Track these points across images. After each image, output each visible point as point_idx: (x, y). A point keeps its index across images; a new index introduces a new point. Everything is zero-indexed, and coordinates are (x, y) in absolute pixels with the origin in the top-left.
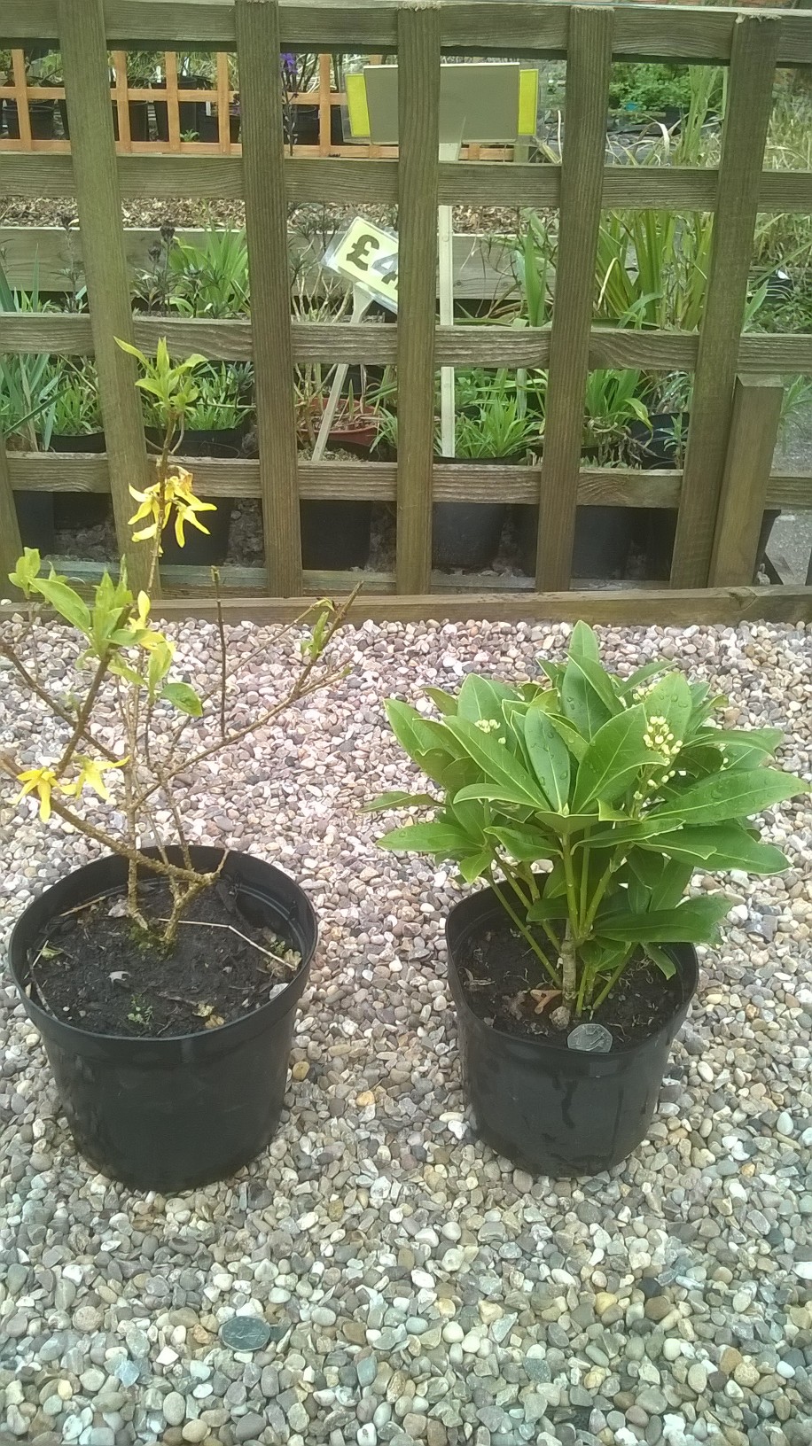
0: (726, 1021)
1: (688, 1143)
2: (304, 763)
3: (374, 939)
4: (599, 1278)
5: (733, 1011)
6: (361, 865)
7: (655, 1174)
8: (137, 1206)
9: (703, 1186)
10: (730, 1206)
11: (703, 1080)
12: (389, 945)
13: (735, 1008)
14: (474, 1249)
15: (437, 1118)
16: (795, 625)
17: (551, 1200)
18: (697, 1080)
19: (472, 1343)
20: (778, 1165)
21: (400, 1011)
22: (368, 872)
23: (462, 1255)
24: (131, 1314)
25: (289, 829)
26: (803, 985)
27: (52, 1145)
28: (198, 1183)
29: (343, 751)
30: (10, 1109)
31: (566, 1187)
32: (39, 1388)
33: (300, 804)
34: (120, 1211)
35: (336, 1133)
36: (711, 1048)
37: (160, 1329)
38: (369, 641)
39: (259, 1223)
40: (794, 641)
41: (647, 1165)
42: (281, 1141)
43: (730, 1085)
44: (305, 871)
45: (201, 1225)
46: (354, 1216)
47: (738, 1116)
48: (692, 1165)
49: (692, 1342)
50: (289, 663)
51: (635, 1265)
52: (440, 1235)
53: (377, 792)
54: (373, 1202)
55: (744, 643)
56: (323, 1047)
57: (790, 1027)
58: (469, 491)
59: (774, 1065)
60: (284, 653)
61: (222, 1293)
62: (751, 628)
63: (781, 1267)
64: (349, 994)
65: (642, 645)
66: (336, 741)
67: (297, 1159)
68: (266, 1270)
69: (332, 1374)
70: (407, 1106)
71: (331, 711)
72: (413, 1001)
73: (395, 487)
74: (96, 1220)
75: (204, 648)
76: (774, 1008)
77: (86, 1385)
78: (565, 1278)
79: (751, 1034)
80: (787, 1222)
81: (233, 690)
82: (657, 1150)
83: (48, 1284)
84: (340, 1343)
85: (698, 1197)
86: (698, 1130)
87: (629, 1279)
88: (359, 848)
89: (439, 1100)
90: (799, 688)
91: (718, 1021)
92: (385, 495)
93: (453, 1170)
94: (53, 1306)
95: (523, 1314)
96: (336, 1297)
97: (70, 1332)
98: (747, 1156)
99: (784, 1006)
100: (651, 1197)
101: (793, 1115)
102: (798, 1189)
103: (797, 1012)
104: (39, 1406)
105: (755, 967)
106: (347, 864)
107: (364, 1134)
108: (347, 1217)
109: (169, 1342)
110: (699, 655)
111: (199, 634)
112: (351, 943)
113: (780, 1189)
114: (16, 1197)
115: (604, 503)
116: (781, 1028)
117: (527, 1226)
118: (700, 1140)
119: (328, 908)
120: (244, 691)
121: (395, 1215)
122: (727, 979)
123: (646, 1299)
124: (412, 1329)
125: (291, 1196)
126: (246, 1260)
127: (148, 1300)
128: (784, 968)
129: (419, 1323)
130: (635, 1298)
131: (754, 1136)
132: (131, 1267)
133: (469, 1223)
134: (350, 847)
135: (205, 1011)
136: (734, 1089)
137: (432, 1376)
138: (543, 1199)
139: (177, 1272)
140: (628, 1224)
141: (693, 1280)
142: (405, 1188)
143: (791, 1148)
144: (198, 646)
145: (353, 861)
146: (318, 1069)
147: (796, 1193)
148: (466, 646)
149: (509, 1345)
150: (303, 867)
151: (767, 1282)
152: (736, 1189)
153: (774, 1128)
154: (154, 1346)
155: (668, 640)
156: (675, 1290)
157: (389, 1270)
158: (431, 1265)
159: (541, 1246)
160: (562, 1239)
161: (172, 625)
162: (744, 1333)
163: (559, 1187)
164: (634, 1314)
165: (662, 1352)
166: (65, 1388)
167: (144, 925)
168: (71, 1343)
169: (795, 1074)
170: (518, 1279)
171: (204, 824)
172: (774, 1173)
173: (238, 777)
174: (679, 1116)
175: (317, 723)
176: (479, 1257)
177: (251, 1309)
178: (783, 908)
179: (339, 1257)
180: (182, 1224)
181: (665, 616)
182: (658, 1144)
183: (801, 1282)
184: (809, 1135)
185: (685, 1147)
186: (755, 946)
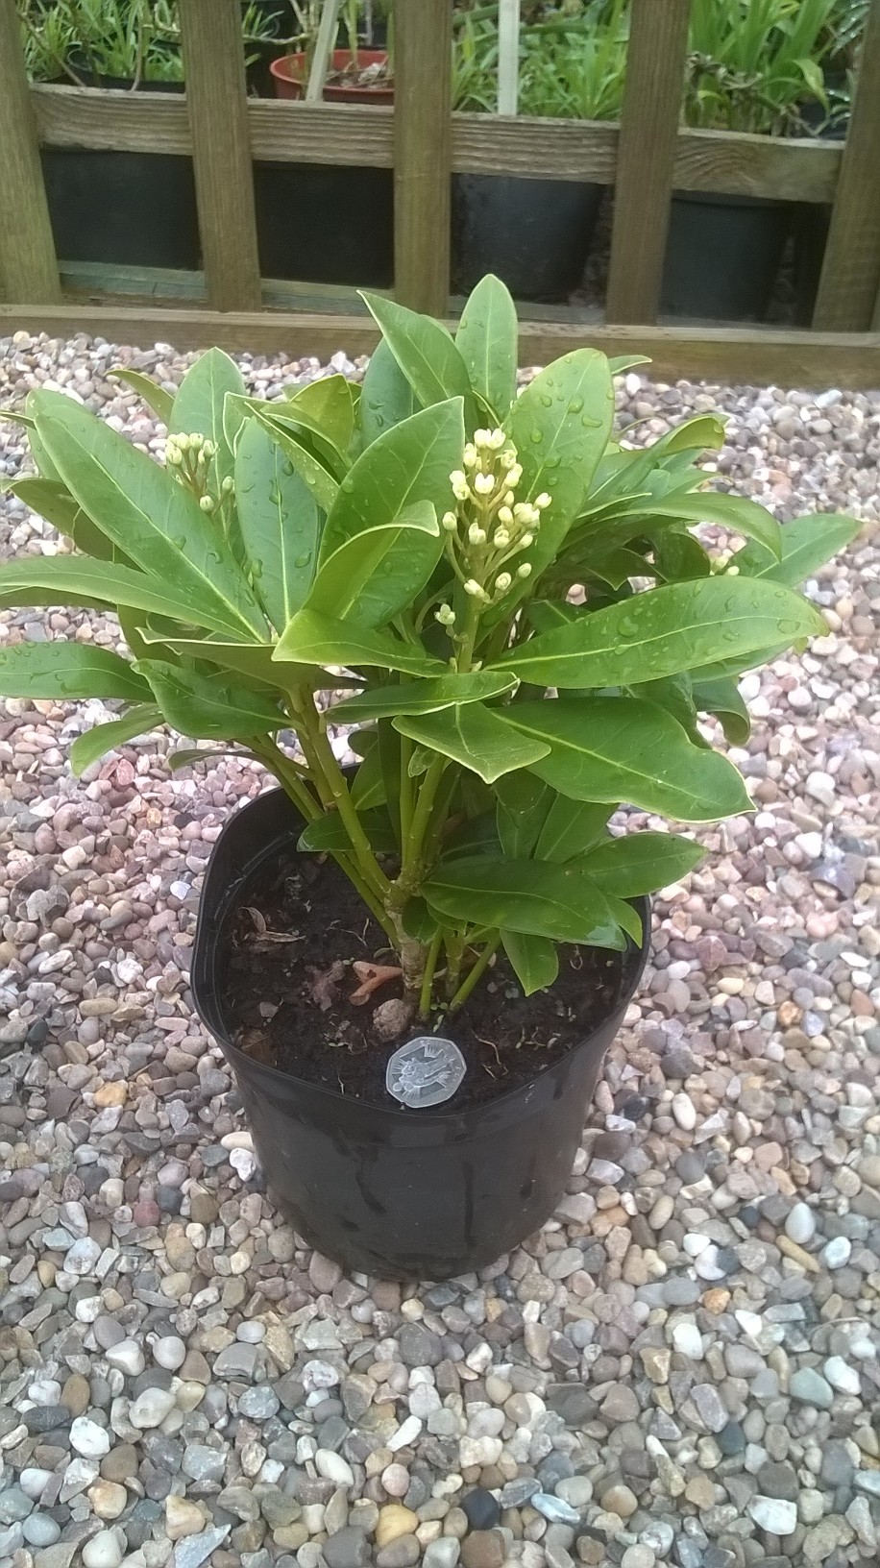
0: (742, 1025)
1: (625, 1235)
4: (394, 1478)
5: (758, 1010)
7: (553, 1285)
9: (630, 1322)
10: (664, 1368)
11: (678, 1125)
13: (761, 1004)
14: (195, 1391)
15: (218, 1139)
17: (361, 1313)
18: (666, 1122)
20: (771, 1299)
23: (174, 1399)
31: (394, 1292)
35: (43, 1147)
36: (707, 1069)
41: (545, 1266)
43: (722, 1140)
46: (20, 1300)
47: (721, 1199)
48: (622, 1278)
51: (467, 1459)
52: (147, 1353)
54: (60, 1278)
57: (849, 1047)
58: (508, 157)
59: (806, 1113)
63: (729, 1500)
64: (142, 916)
70: (175, 1113)
73: (394, 144)
76: (829, 1012)
78: (336, 1469)
79: (777, 1051)
80: (763, 1409)
82: (570, 1242)
85: (615, 1341)
86: (646, 1216)
87: (454, 1482)
89: (230, 1107)
91: (729, 1023)
93: (216, 1236)
95: (240, 1530)
98: (719, 1274)
99: (846, 1010)
100: (531, 1332)
101: (817, 1208)
102: (796, 1348)
103: (867, 1023)
105: (810, 939)
107: (86, 1154)
108: (10, 1300)
113: (765, 1348)
115: (715, 186)
116: (833, 1048)
117: (302, 1358)
118: (645, 1232)
121: (88, 1309)
122: (760, 955)
123: (468, 1533)
128: (860, 946)
129: (45, 1528)
130: (449, 1529)
131: (742, 1240)
133: (205, 1340)
136: (727, 1145)
138: (349, 1308)
140: (480, 1376)
141: (564, 1502)
142: (124, 1259)
143: (801, 1270)
144: (83, 373)
147: (790, 1354)
151: (694, 1529)
152: (687, 1337)
153: (781, 1227)
155: (788, 409)
156: (525, 1518)
157: (37, 1411)
159: (314, 1399)
160: (357, 1395)
163: (382, 1290)
164: (439, 1558)
169: (840, 1133)
170: (253, 1459)
172: (761, 1311)
174: (620, 1187)
176: (202, 1406)
181: (790, 372)
182: (574, 1231)
183: (759, 1534)
184: (838, 1250)
185: (619, 1239)
186: (819, 904)
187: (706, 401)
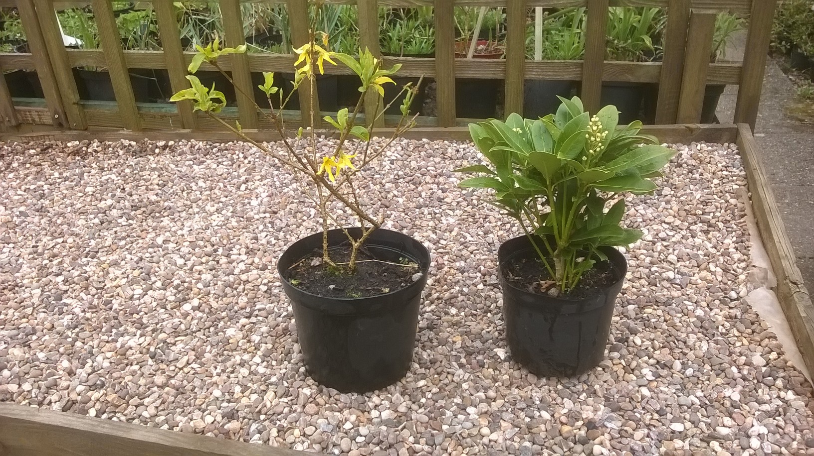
0: (653, 320)
1: (623, 371)
2: (445, 200)
3: (471, 275)
4: (564, 419)
6: (469, 245)
7: (602, 382)
9: (628, 389)
10: (640, 398)
11: (635, 345)
12: (478, 278)
13: (658, 316)
15: (492, 350)
16: (723, 145)
17: (545, 388)
18: (632, 344)
19: (494, 436)
20: (670, 384)
21: (480, 306)
24: (331, 410)
25: (435, 228)
26: (699, 308)
29: (467, 196)
31: (554, 383)
32: (285, 433)
33: (442, 218)
35: (440, 351)
36: (643, 332)
37: (344, 416)
40: (720, 152)
41: (599, 378)
43: (650, 348)
44: (440, 245)
46: (444, 384)
47: (652, 361)
49: (609, 449)
50: (444, 158)
51: (584, 416)
53: (482, 214)
54: (454, 380)
55: (692, 152)
56: (439, 318)
57: (688, 325)
59: (676, 341)
60: (442, 154)
61: (375, 406)
62: (697, 146)
63: (663, 425)
64: (455, 297)
66: (464, 192)
68: (398, 399)
69: (423, 440)
70: (478, 344)
72: (487, 302)
73: (505, 72)
75: (402, 150)
76: (680, 317)
77: (306, 432)
78: (546, 416)
79: (665, 327)
80: (670, 407)
81: (414, 168)
83: (295, 395)
84: (429, 430)
85: (624, 394)
86: (629, 366)
87: (580, 423)
88: (469, 238)
89: (494, 343)
90: (719, 173)
91: (649, 321)
92: (500, 76)
93: (497, 372)
94: (296, 403)
95: (522, 429)
96: (430, 412)
97: (302, 413)
98: (654, 378)
99: (686, 317)
100: (599, 391)
101: (682, 363)
102: (679, 394)
103: (693, 319)
104: (284, 439)
105: (673, 298)
106: (462, 244)
107: (454, 353)
108: (441, 384)
109: (348, 421)
111: (400, 144)
112: (459, 277)
113: (669, 394)
114: (286, 363)
115: (617, 79)
116: (683, 326)
117: (531, 396)
118: (629, 369)
119: (450, 262)
120: (419, 169)
121: (465, 386)
122: (657, 303)
123: (588, 430)
124: (465, 427)
125: (415, 373)
126: (389, 395)
127: (340, 405)
128: (689, 300)
129: (469, 425)
130: (582, 430)
131: (659, 370)
133: (501, 392)
134: (465, 238)
136: (652, 350)
137: (472, 446)
138: (541, 387)
139: (355, 396)
140: (584, 400)
141: (614, 426)
142: (472, 376)
143: (679, 377)
144: (399, 149)
145: (465, 243)
147: (677, 395)
149: (513, 441)
151: (654, 430)
152: (645, 391)
153: (671, 367)
154: (341, 422)
156: (604, 429)
157: (457, 405)
162: (636, 448)
163: (551, 383)
164: (580, 435)
165: (592, 452)
166: (297, 432)
168: (302, 417)
170: (522, 416)
171: (393, 223)
172: (667, 387)
173: (412, 205)
174: (620, 359)
175: (455, 184)
177: (388, 414)
178: (694, 274)
179: (434, 398)
182: (606, 370)
183: (673, 432)
184: (689, 372)
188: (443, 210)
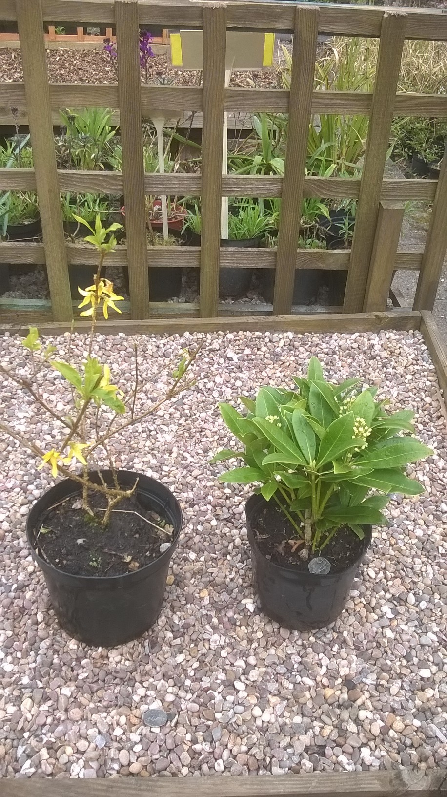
0: (380, 546)
1: (364, 610)
2: (158, 413)
3: (202, 509)
4: (325, 681)
5: (384, 541)
6: (192, 469)
7: (349, 627)
8: (94, 654)
9: (373, 632)
10: (386, 642)
11: (370, 577)
12: (209, 511)
13: (384, 539)
14: (263, 669)
15: (240, 602)
16: (408, 332)
17: (299, 642)
18: (367, 578)
19: (267, 716)
20: (408, 620)
21: (218, 547)
22: (196, 472)
23: (258, 673)
24: (97, 710)
25: (153, 449)
26: (417, 527)
27: (48, 625)
28: (124, 642)
29: (178, 405)
30: (24, 607)
31: (306, 635)
32: (56, 751)
33: (158, 435)
34: (86, 658)
35: (190, 612)
36: (374, 560)
37: (112, 718)
38: (188, 343)
39: (155, 660)
40: (408, 341)
41: (345, 622)
42: (163, 618)
43: (383, 580)
44: (163, 473)
45: (127, 663)
46: (202, 655)
47: (388, 596)
48: (367, 621)
49: (372, 711)
50: (146, 356)
51: (342, 674)
52: (246, 662)
53: (197, 428)
54: (212, 647)
55: (383, 342)
56: (180, 567)
57: (412, 548)
58: (239, 262)
59: (404, 568)
60: (142, 351)
61: (142, 698)
62: (385, 334)
63: (412, 672)
64: (191, 538)
65: (330, 344)
66: (174, 400)
67: (172, 627)
68: (163, 685)
69: (200, 736)
70: (225, 597)
71: (170, 383)
72: (224, 541)
73: (199, 260)
74: (74, 663)
75: (100, 349)
76: (403, 539)
77: (79, 748)
78: (309, 682)
79: (393, 553)
80: (414, 649)
81: (117, 373)
82: (349, 614)
83: (54, 698)
84: (202, 720)
85: (371, 638)
86: (369, 604)
87: (339, 681)
88: (190, 459)
89: (240, 592)
90: (411, 368)
91: (376, 546)
92: (194, 264)
93: (250, 628)
94: (57, 709)
95: (290, 701)
96: (198, 697)
97: (68, 722)
98: (393, 616)
99: (408, 538)
100: (348, 639)
101: (415, 594)
102: (418, 632)
104: (57, 759)
105: (393, 518)
106: (185, 468)
107: (204, 612)
108: (199, 655)
109: (118, 724)
110: (359, 348)
111: (96, 341)
112: (190, 511)
113: (410, 633)
114: (32, 653)
115: (309, 267)
116: (407, 549)
117: (288, 656)
118: (370, 608)
119: (177, 492)
120: (123, 373)
121: (224, 653)
123: (349, 690)
124: (237, 712)
125: (171, 646)
126: (151, 680)
127: (105, 703)
128: (408, 518)
129: (240, 709)
130: (343, 691)
131: (396, 606)
132: (95, 687)
133: (260, 656)
134: (185, 459)
135: (128, 559)
136: (385, 581)
137: (249, 734)
138: (295, 642)
139: (118, 688)
140: (337, 653)
141: (371, 680)
142: (227, 639)
143: (415, 611)
144: (97, 348)
145: (188, 466)
146: (178, 579)
147: (418, 634)
148: (239, 345)
149: (284, 716)
150: (162, 470)
151: (406, 680)
152: (389, 633)
153: (406, 602)
154: (111, 726)
155: (344, 341)
156: (362, 685)
157: (223, 682)
158: (243, 678)
159: (296, 666)
160: (307, 662)
161: (81, 336)
162: (396, 706)
163: (302, 635)
164: (343, 699)
165: (358, 717)
166: (69, 750)
167: (92, 514)
168: (69, 728)
169: (415, 573)
170: (286, 684)
172: (406, 624)
174: (360, 597)
175: (163, 390)
176: (266, 673)
177: (156, 705)
179: (198, 676)
180: (117, 663)
181: (342, 327)
182: (350, 611)
183: (422, 679)
184: (423, 605)
185: (363, 612)
186: (393, 507)
187: (316, 340)
188: (157, 426)
